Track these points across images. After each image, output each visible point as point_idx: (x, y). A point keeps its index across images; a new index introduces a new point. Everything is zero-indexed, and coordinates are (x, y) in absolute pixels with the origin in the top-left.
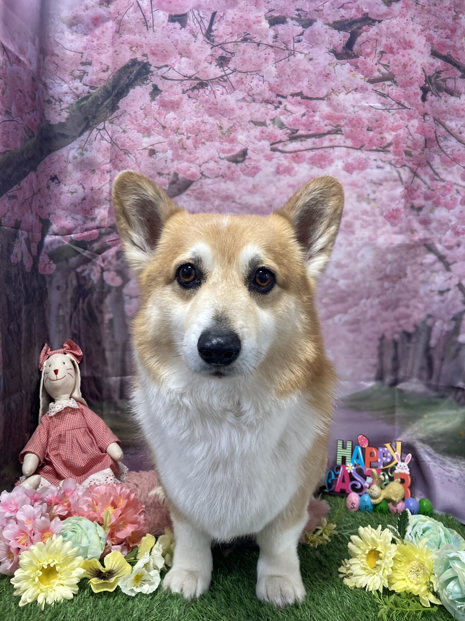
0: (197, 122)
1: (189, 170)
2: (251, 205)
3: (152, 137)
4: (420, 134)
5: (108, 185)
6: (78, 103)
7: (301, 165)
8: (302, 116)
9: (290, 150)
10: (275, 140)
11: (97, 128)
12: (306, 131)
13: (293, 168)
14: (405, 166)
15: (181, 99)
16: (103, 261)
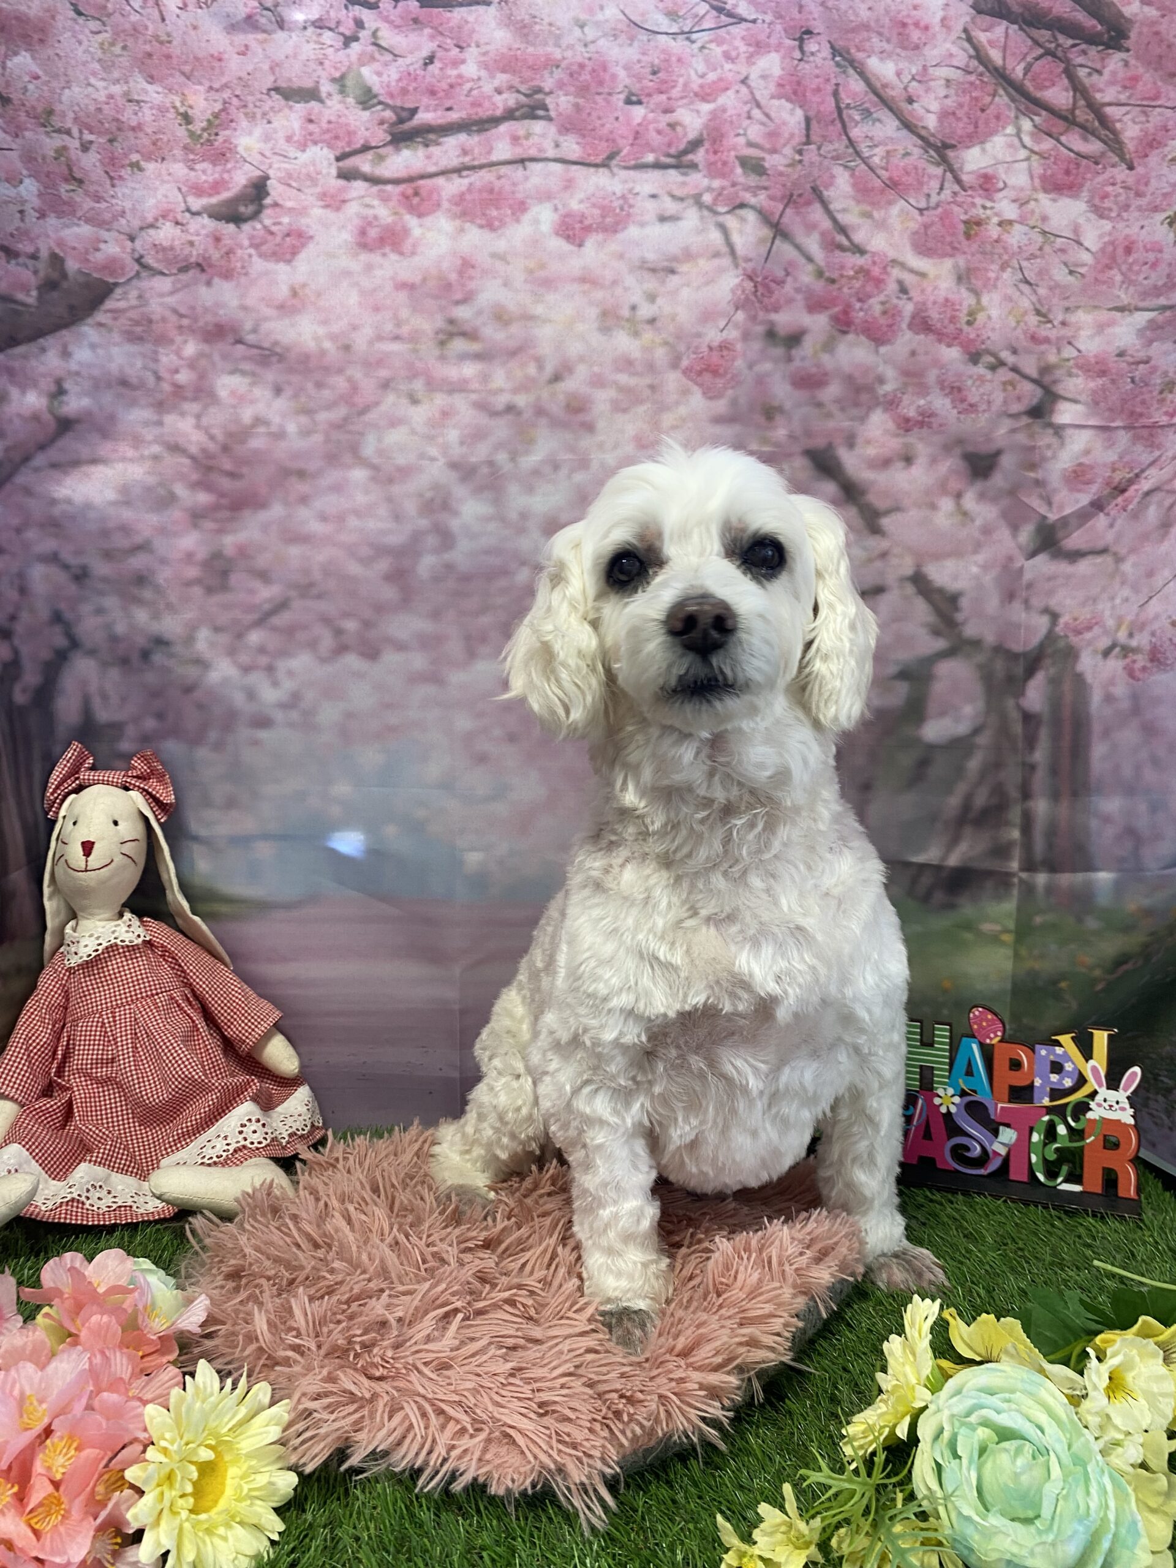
0: (111, 96)
1: (97, 250)
2: (288, 349)
4: (789, 100)
7: (428, 221)
8: (426, 64)
9: (396, 175)
10: (349, 143)
12: (439, 113)
13: (406, 231)
14: (742, 206)
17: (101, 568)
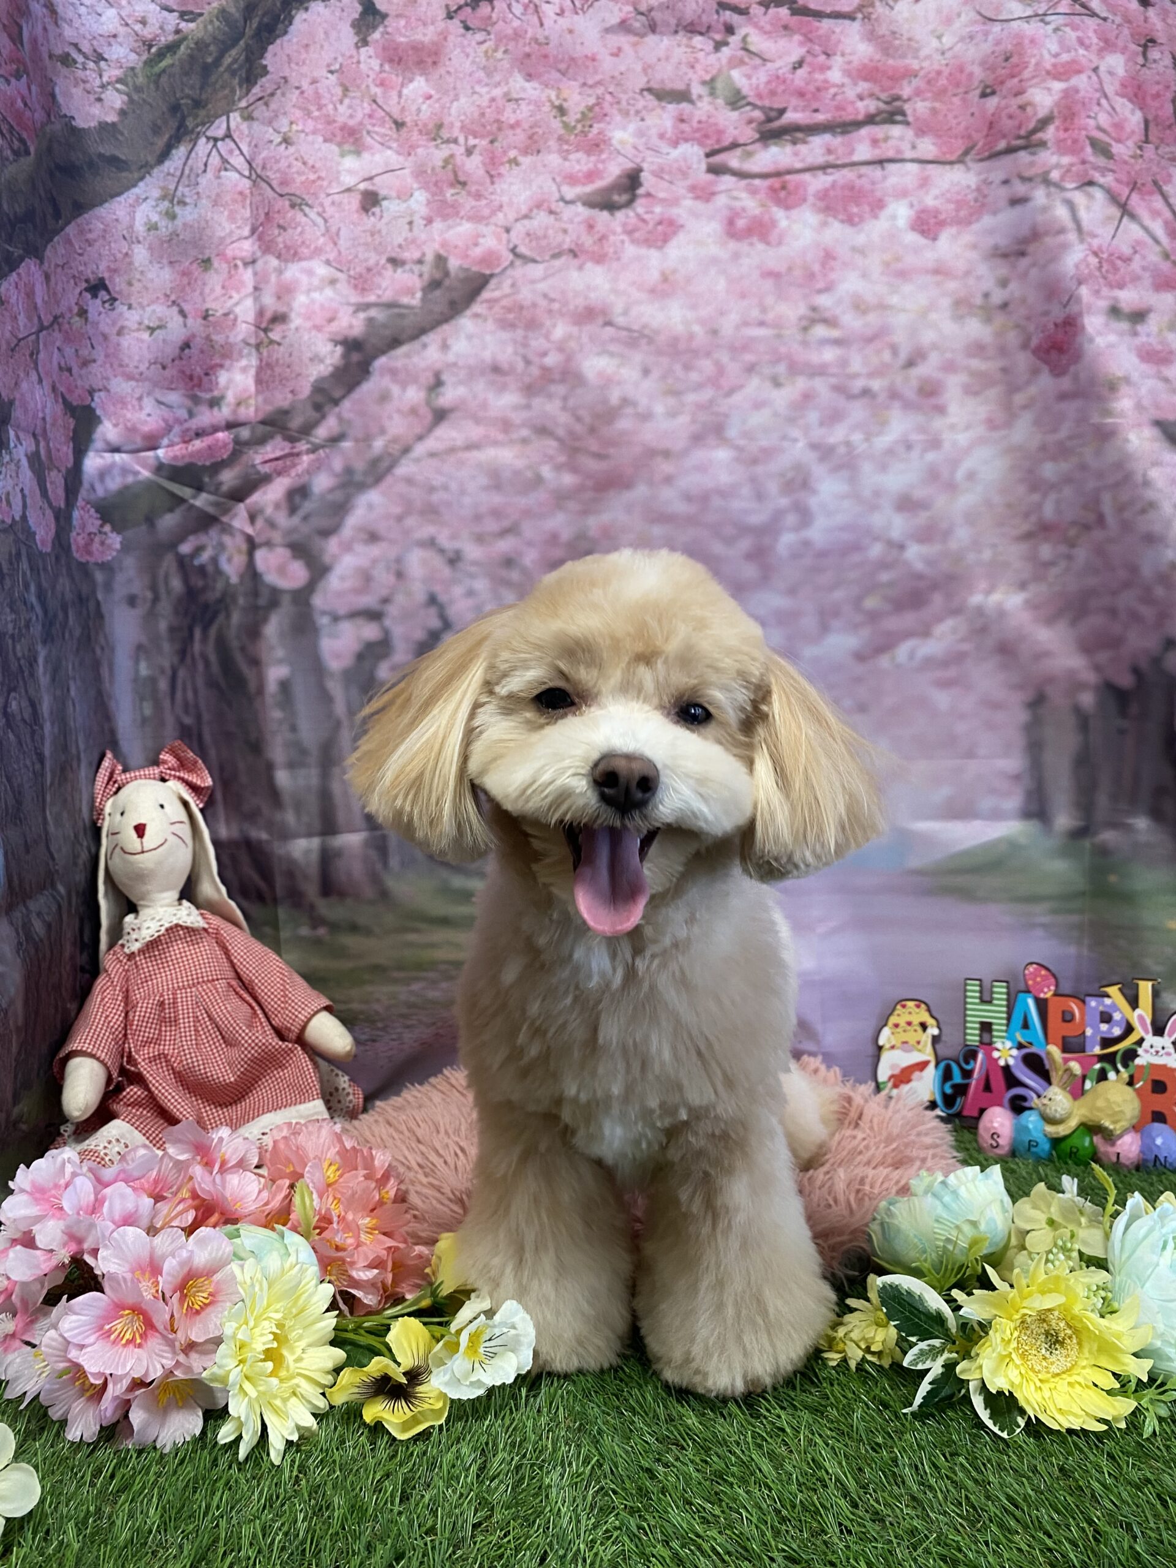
0: (493, 100)
1: (476, 245)
2: (657, 332)
3: (366, 155)
4: (1130, 100)
5: (249, 303)
6: (150, 63)
7: (794, 213)
8: (795, 68)
9: (765, 170)
10: (718, 141)
11: (209, 134)
12: (808, 114)
13: (773, 223)
14: (1091, 183)
15: (444, 36)
16: (252, 518)
17: (472, 552)
